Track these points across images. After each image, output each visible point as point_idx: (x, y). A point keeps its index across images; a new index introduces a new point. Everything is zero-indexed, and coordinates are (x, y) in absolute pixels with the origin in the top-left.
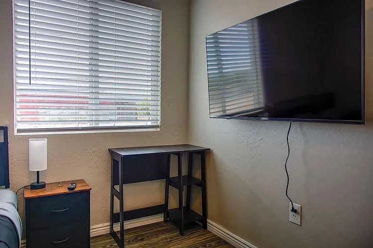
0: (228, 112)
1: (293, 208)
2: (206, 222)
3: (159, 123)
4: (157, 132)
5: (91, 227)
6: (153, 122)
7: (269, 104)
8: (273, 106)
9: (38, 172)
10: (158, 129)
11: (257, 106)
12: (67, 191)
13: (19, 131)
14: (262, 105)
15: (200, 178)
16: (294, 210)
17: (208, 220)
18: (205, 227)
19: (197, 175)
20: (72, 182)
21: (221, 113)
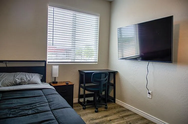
0: (124, 57)
1: (149, 92)
2: (115, 100)
3: (97, 61)
4: (96, 64)
5: (74, 99)
6: (95, 60)
7: (142, 54)
8: (143, 54)
9: (55, 77)
10: (97, 63)
11: (137, 55)
12: (65, 84)
13: (49, 62)
14: (139, 54)
15: (113, 83)
16: (149, 93)
17: (116, 99)
18: (115, 102)
19: (112, 82)
20: (67, 82)
21: (122, 57)
